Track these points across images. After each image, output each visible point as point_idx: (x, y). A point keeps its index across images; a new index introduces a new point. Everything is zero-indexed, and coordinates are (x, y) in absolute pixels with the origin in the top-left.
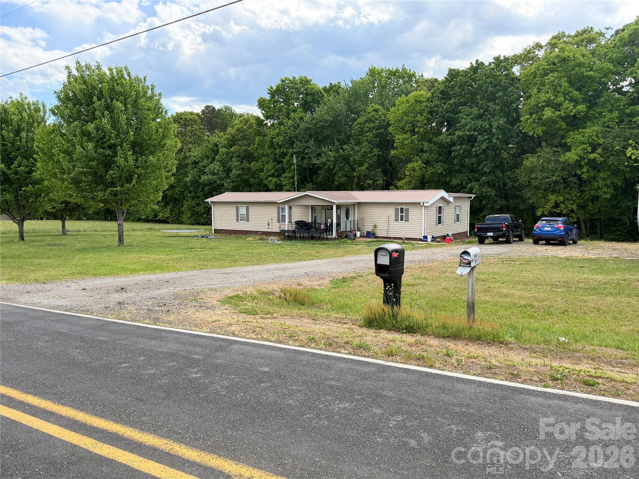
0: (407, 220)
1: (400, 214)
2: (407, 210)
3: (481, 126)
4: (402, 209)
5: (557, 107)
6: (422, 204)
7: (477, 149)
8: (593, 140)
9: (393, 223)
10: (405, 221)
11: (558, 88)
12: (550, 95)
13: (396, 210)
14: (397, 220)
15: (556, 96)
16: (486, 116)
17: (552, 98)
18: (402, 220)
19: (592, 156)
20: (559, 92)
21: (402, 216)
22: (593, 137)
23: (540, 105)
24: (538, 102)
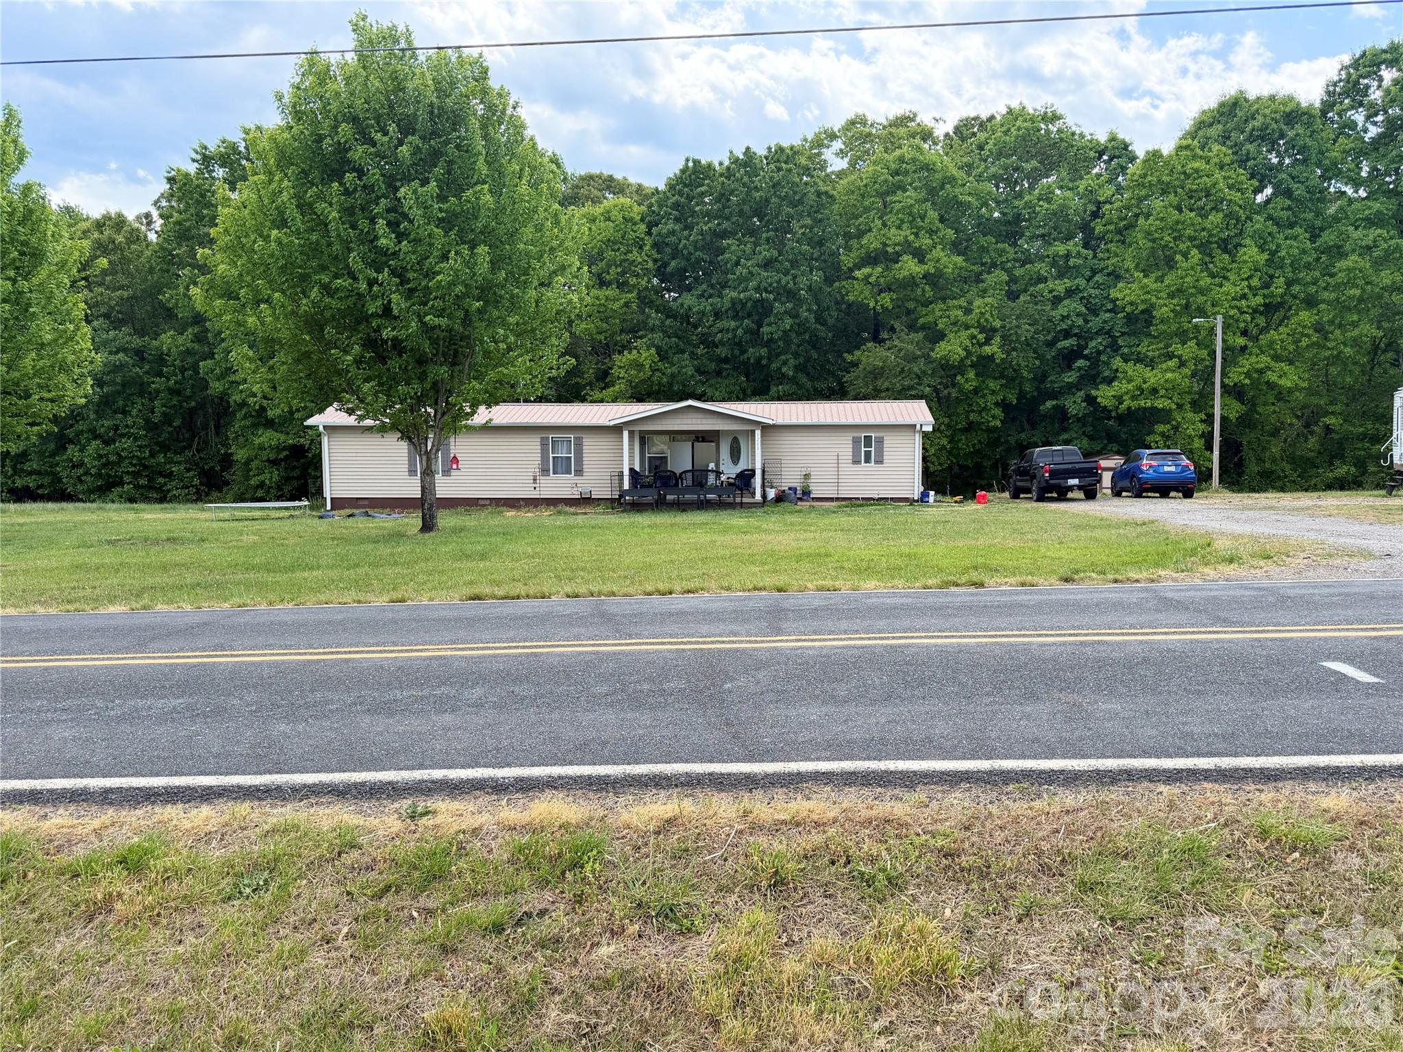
0: (879, 461)
1: (863, 449)
2: (880, 441)
3: (779, 282)
4: (867, 439)
5: (920, 256)
6: (918, 427)
7: (773, 329)
8: (987, 320)
9: (847, 467)
10: (877, 462)
11: (919, 220)
12: (906, 232)
13: (856, 441)
14: (856, 462)
15: (916, 235)
16: (782, 264)
17: (912, 237)
18: (868, 460)
19: (987, 350)
20: (920, 228)
21: (868, 454)
22: (987, 316)
23: (890, 250)
24: (885, 245)
